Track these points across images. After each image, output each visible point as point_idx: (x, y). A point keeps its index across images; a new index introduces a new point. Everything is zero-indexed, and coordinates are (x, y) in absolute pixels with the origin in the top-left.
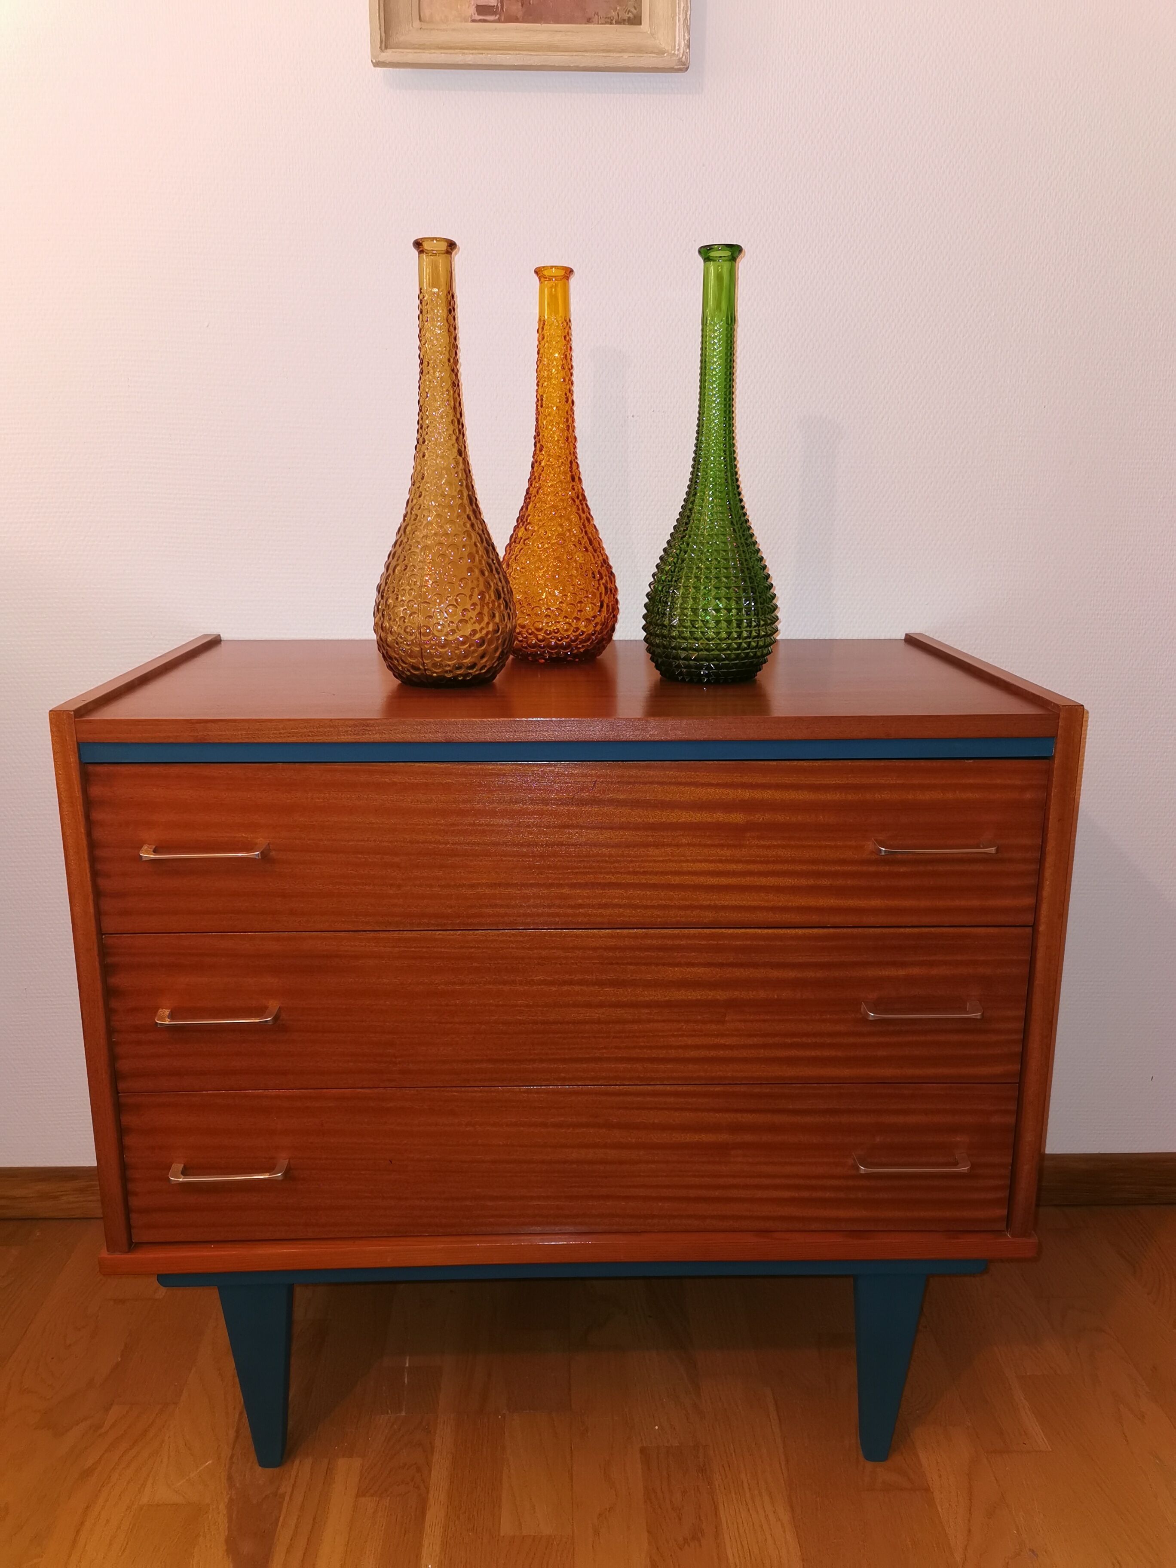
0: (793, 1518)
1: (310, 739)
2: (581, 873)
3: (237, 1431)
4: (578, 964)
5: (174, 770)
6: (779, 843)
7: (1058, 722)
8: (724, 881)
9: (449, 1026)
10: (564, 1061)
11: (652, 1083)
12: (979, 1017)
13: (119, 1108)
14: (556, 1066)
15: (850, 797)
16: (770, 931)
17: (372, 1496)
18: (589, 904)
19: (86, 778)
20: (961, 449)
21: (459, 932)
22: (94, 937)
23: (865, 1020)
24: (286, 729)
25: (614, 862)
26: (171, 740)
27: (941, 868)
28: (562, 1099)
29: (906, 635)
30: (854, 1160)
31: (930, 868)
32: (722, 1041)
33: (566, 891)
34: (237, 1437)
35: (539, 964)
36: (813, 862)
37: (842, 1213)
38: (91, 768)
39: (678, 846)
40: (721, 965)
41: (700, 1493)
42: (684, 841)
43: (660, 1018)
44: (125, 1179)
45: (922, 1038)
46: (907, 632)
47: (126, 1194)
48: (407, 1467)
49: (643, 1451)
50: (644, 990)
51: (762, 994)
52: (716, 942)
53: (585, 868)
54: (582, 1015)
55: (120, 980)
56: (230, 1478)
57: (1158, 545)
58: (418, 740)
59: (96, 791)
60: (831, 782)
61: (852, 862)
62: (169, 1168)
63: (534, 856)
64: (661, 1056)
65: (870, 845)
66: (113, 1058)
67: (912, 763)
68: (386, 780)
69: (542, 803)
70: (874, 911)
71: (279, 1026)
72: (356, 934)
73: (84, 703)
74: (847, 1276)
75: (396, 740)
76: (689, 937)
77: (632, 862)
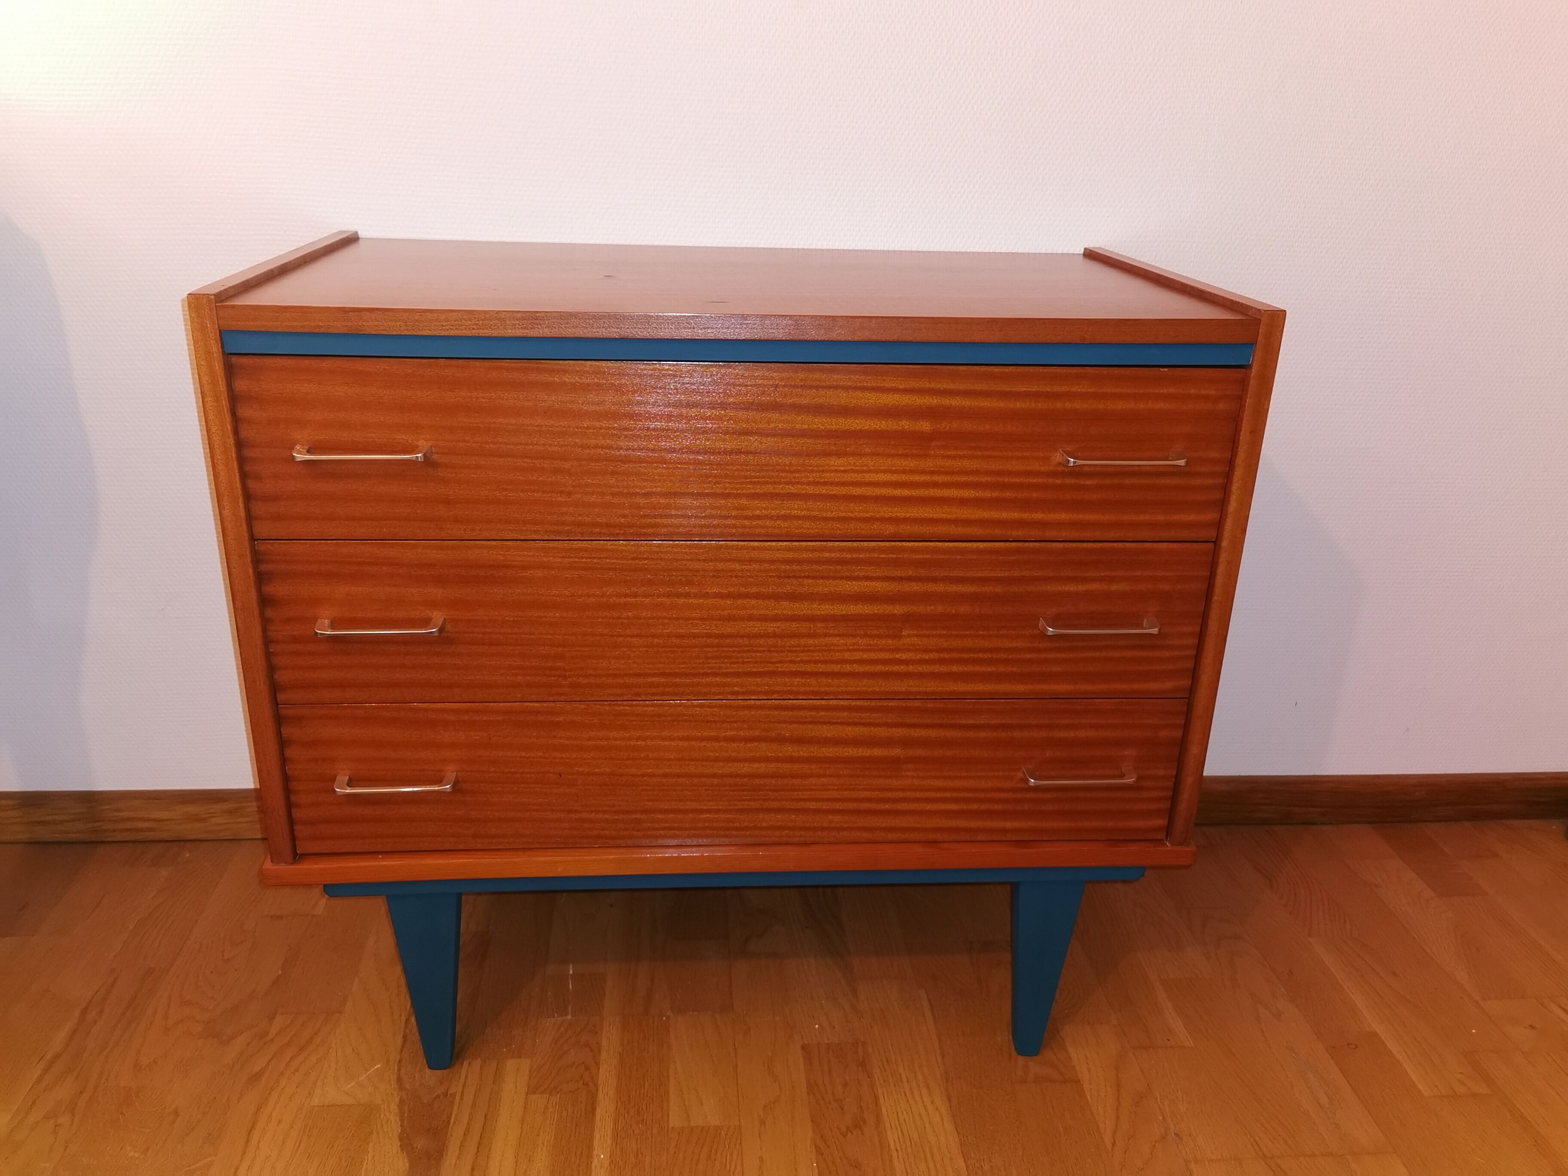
0: (950, 1107)
1: (475, 333)
2: (759, 483)
3: (405, 1037)
4: (755, 578)
5: (326, 364)
6: (965, 453)
7: (1259, 328)
8: (906, 492)
9: (620, 639)
10: (738, 674)
11: (825, 698)
12: (1156, 633)
13: (279, 720)
14: (729, 680)
15: (1041, 405)
16: (951, 544)
17: (542, 1094)
18: (767, 516)
19: (230, 371)
20: (1154, 45)
21: (632, 543)
22: (247, 544)
23: (1043, 636)
24: (448, 321)
25: (794, 472)
26: (322, 330)
27: (1127, 481)
28: (735, 713)
29: (1085, 249)
30: (1024, 773)
31: (1116, 481)
32: (898, 656)
33: (744, 501)
34: (404, 1042)
35: (714, 576)
36: (1000, 473)
37: (1009, 825)
38: (234, 359)
39: (861, 455)
40: (901, 579)
41: (861, 1086)
42: (867, 450)
43: (836, 632)
44: (288, 792)
45: (1098, 654)
46: (1086, 247)
47: (289, 806)
48: (575, 1066)
49: (804, 1048)
50: (820, 604)
51: (940, 609)
52: (895, 556)
53: (764, 477)
54: (757, 629)
55: (274, 589)
56: (399, 1080)
57: (1346, 159)
58: (589, 335)
59: (242, 385)
60: (1021, 389)
61: (1038, 474)
62: (334, 780)
63: (711, 464)
64: (836, 670)
65: (1057, 457)
66: (271, 669)
67: (1105, 371)
68: (556, 379)
69: (720, 407)
70: (1059, 525)
71: (444, 638)
72: (523, 543)
73: (224, 288)
74: (1004, 883)
75: (568, 336)
76: (868, 550)
77: (812, 471)
